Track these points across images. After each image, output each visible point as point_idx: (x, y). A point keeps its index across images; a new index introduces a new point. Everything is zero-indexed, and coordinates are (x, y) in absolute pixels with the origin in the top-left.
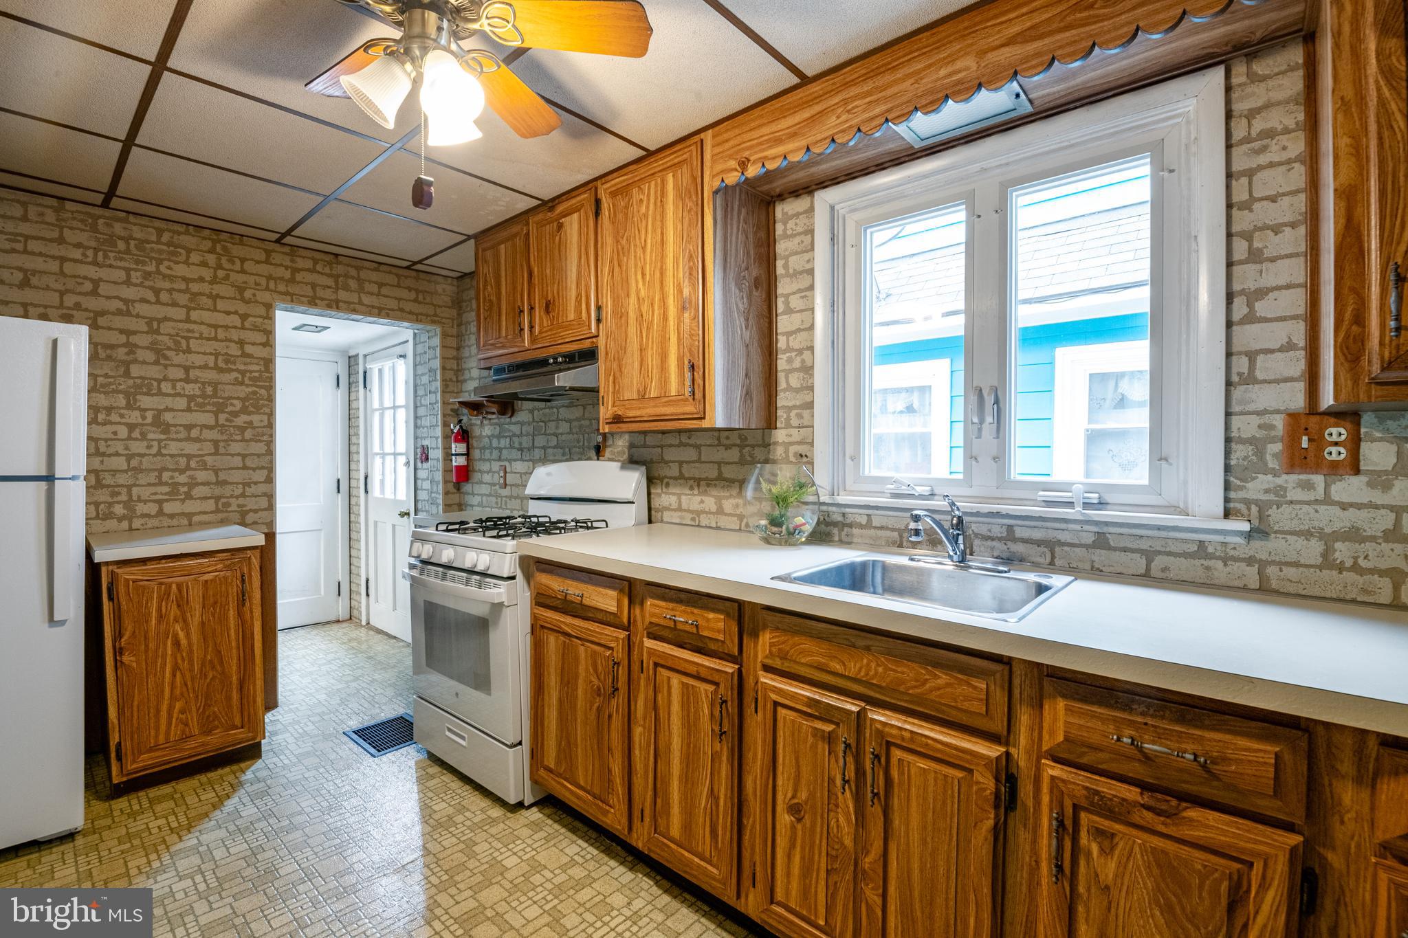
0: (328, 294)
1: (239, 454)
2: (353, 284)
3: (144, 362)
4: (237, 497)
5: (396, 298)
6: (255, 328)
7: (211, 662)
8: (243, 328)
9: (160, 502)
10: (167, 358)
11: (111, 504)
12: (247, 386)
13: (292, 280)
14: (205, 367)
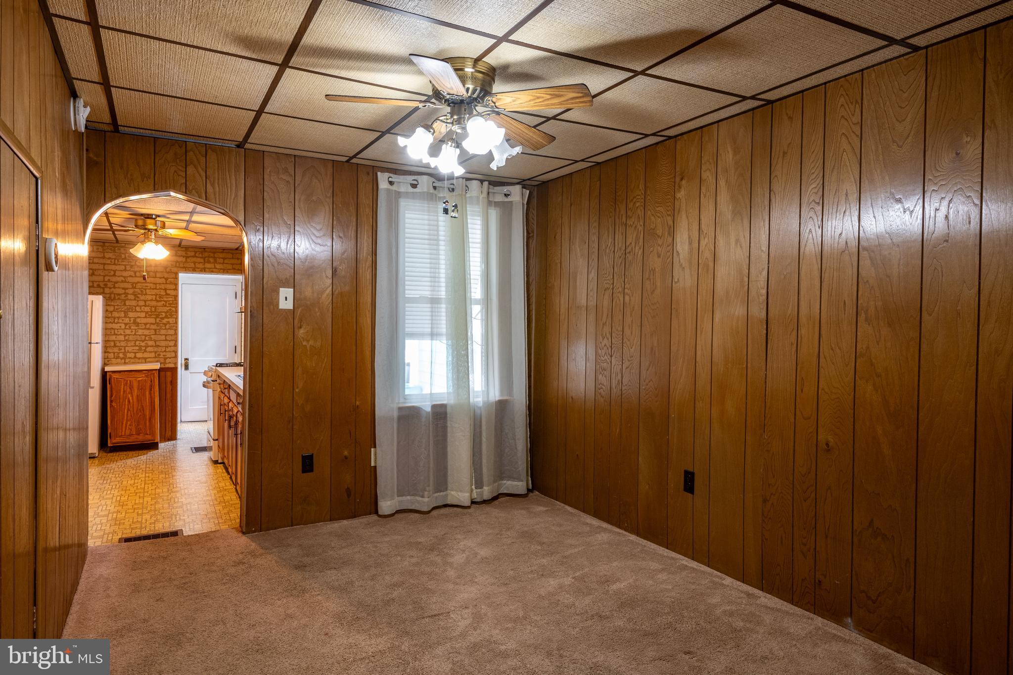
0: (201, 266)
1: (164, 335)
2: (212, 260)
3: (130, 300)
4: (163, 352)
5: (231, 264)
6: (171, 283)
7: (140, 409)
8: (166, 283)
9: (135, 353)
10: (138, 298)
11: (119, 353)
12: (167, 307)
13: (186, 262)
14: (152, 300)
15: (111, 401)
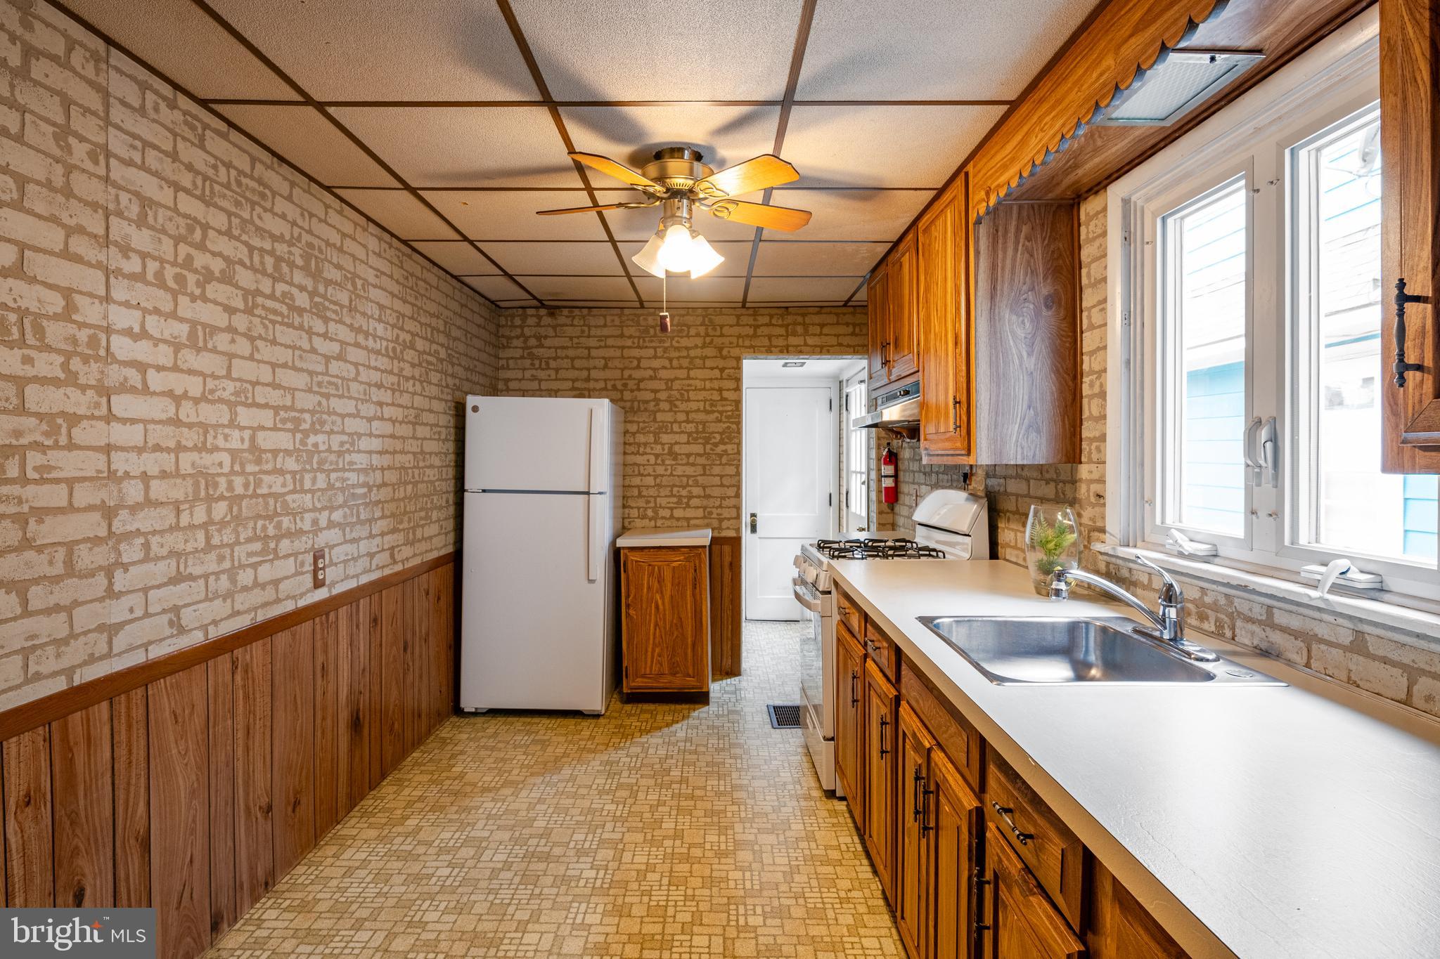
0: (781, 342)
1: (718, 475)
2: (800, 329)
3: (664, 411)
4: (717, 508)
5: (835, 335)
6: (730, 378)
7: (676, 624)
8: (722, 379)
9: (672, 509)
10: (676, 406)
11: (646, 509)
12: (724, 422)
13: (755, 336)
14: (698, 411)
15: (628, 606)
